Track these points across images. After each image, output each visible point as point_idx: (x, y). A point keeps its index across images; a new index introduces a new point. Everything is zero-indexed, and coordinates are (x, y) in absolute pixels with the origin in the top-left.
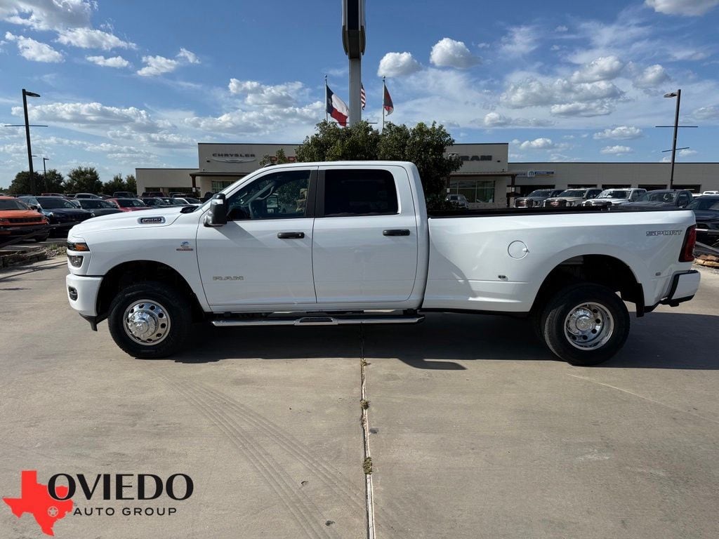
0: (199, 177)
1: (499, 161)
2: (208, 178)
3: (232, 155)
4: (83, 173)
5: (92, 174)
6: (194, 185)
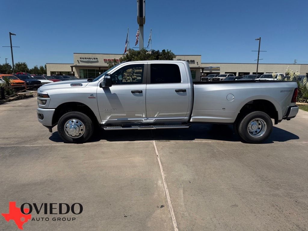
0: (74, 67)
1: (197, 63)
2: (78, 67)
3: (88, 58)
4: (20, 65)
5: (25, 65)
6: (72, 71)
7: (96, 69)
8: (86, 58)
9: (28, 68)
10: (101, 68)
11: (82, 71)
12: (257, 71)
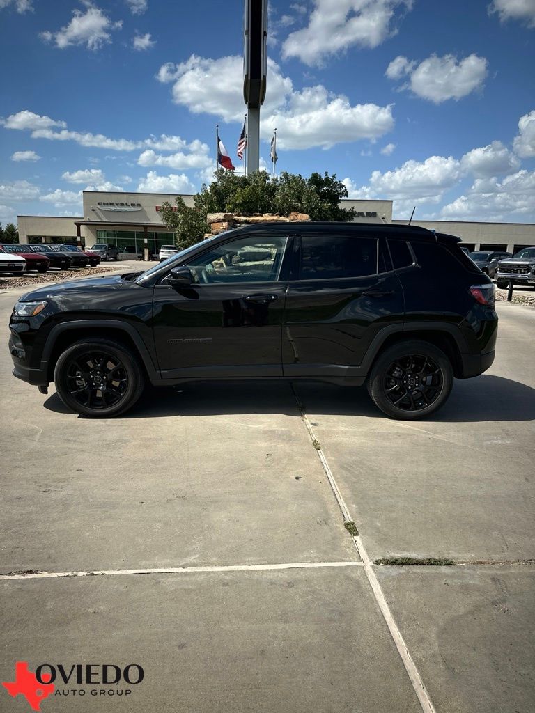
0: (84, 226)
2: (93, 227)
3: (117, 205)
6: (79, 234)
7: (136, 230)
8: (112, 204)
10: (148, 228)
11: (103, 236)
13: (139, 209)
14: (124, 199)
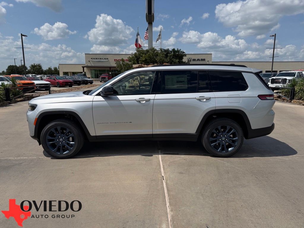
0: (86, 68)
1: (208, 61)
2: (89, 68)
3: (99, 59)
4: (35, 66)
5: (40, 66)
6: (84, 71)
7: (106, 69)
9: (43, 69)
10: (111, 68)
11: (93, 72)
12: (272, 69)
13: (107, 60)
14: (101, 57)
